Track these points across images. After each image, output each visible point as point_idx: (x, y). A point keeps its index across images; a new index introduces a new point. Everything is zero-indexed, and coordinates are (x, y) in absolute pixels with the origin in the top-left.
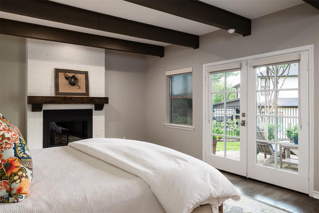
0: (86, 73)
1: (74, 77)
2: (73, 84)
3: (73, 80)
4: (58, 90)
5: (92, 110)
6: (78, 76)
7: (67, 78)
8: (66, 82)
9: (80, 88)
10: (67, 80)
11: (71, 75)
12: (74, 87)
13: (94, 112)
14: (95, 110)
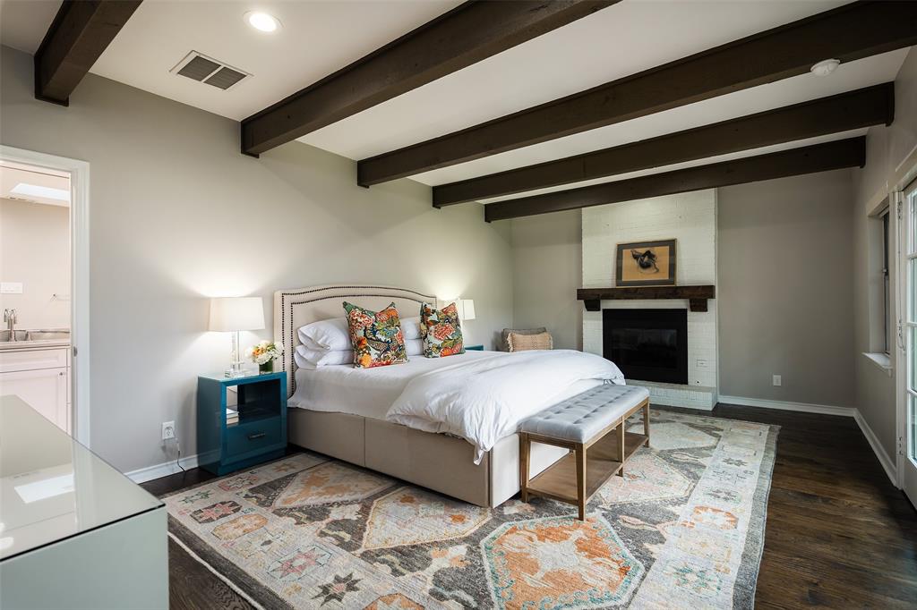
0: (671, 244)
1: (648, 254)
2: (645, 266)
3: (646, 259)
4: (621, 278)
5: (685, 311)
6: (656, 250)
7: (635, 257)
8: (635, 263)
9: (658, 271)
10: (635, 261)
11: (642, 251)
12: (647, 271)
13: (691, 316)
14: (692, 311)
